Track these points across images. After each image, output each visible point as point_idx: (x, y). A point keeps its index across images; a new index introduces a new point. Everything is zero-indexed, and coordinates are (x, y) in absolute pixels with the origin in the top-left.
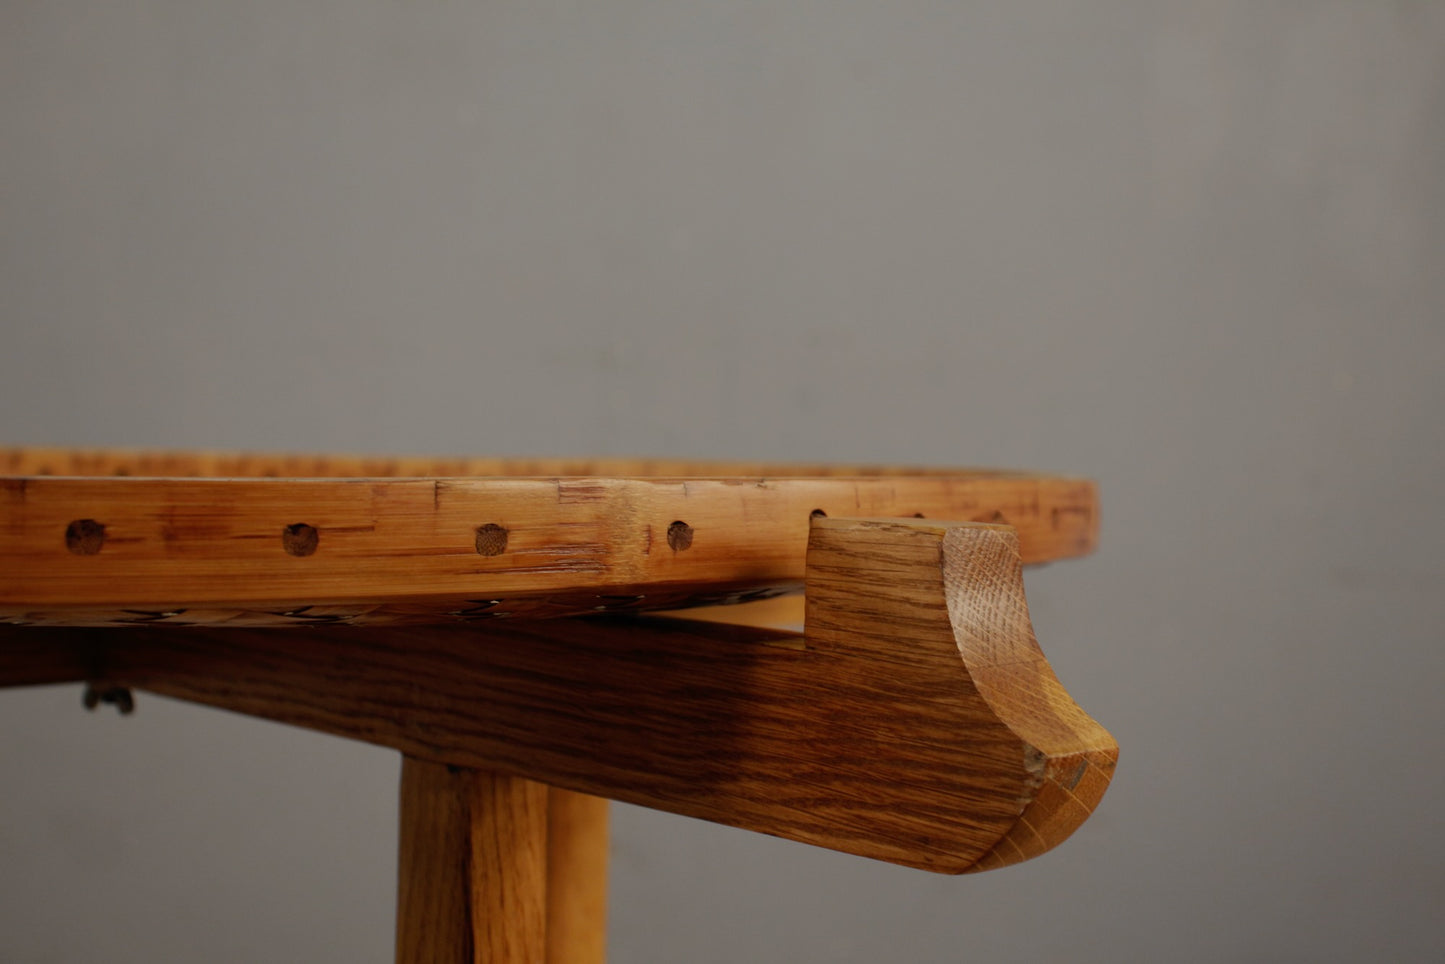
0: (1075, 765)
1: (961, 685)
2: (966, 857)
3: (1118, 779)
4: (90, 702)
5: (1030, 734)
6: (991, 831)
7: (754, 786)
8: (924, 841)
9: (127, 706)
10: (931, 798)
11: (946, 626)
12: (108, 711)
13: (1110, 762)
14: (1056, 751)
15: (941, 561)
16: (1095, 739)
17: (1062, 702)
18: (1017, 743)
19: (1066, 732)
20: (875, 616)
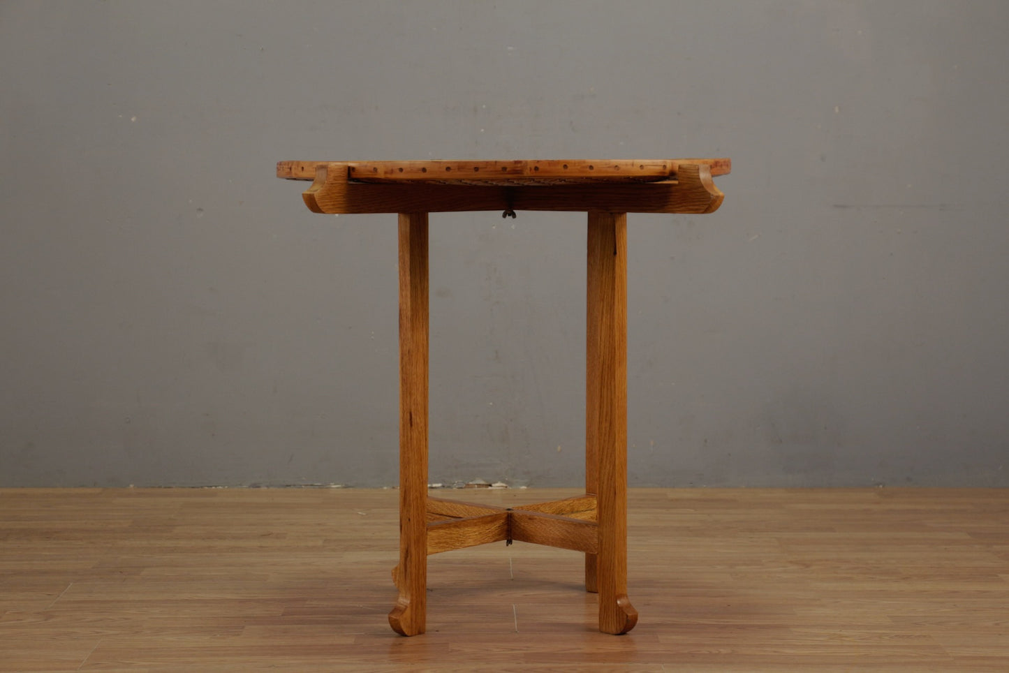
0: (718, 197)
1: (702, 187)
2: (702, 211)
3: (724, 199)
4: (504, 216)
5: (711, 192)
6: (706, 206)
7: (670, 206)
8: (697, 210)
9: (514, 216)
10: (697, 203)
11: (699, 179)
12: (509, 218)
13: (723, 197)
14: (715, 194)
15: (698, 169)
16: (721, 194)
17: (716, 189)
18: (710, 194)
19: (716, 192)
20: (689, 178)
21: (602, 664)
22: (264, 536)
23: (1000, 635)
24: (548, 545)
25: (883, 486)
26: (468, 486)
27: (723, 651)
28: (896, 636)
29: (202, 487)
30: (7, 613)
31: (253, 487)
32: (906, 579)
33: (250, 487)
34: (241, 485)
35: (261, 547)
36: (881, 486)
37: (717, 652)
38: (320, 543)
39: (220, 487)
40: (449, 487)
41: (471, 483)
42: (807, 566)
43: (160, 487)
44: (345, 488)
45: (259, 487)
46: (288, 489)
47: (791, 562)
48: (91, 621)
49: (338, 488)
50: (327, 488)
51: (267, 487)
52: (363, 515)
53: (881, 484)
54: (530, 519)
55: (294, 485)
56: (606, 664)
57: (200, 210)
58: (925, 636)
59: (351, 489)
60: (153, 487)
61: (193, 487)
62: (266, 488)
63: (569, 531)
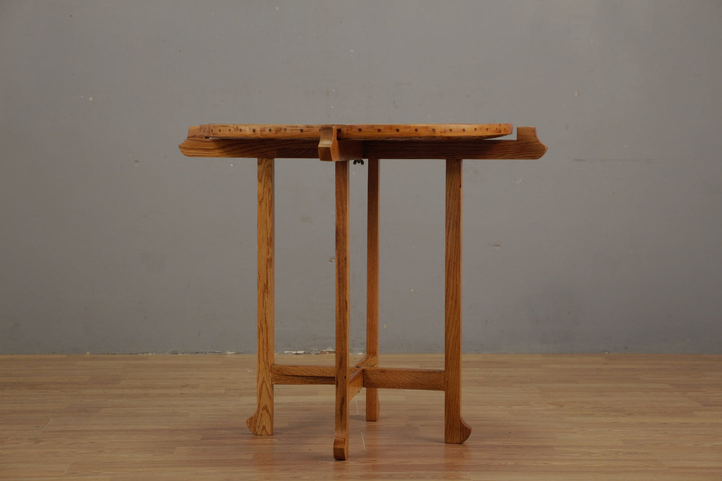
4: (355, 163)
21: (426, 472)
22: (183, 386)
23: (699, 452)
24: (399, 388)
25: (609, 353)
26: (322, 353)
27: (509, 463)
28: (627, 453)
29: (137, 354)
30: (9, 439)
31: (173, 354)
32: (630, 414)
33: (170, 354)
34: (164, 352)
35: (182, 394)
36: (607, 353)
37: (505, 464)
38: (223, 391)
39: (150, 354)
40: (309, 353)
41: (324, 350)
42: (562, 406)
43: (108, 354)
44: (237, 354)
45: (177, 353)
46: (197, 355)
47: (550, 403)
48: (68, 444)
49: (232, 354)
50: (224, 354)
51: (183, 353)
52: (251, 372)
53: (606, 351)
54: (382, 372)
55: (202, 352)
56: (429, 472)
57: (137, 161)
58: (647, 453)
59: (241, 355)
60: (104, 354)
61: (131, 354)
62: (181, 354)
63: (418, 377)
